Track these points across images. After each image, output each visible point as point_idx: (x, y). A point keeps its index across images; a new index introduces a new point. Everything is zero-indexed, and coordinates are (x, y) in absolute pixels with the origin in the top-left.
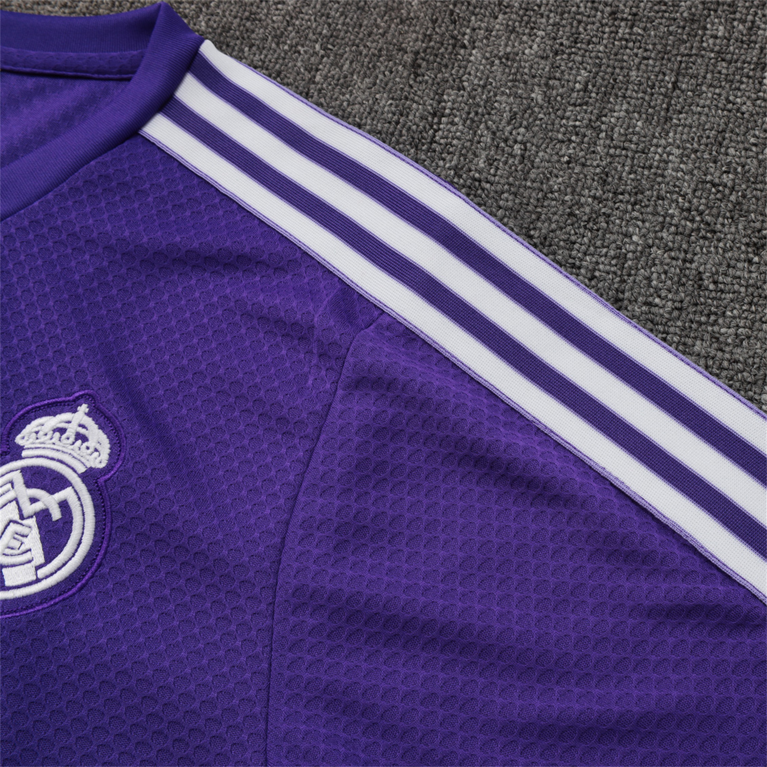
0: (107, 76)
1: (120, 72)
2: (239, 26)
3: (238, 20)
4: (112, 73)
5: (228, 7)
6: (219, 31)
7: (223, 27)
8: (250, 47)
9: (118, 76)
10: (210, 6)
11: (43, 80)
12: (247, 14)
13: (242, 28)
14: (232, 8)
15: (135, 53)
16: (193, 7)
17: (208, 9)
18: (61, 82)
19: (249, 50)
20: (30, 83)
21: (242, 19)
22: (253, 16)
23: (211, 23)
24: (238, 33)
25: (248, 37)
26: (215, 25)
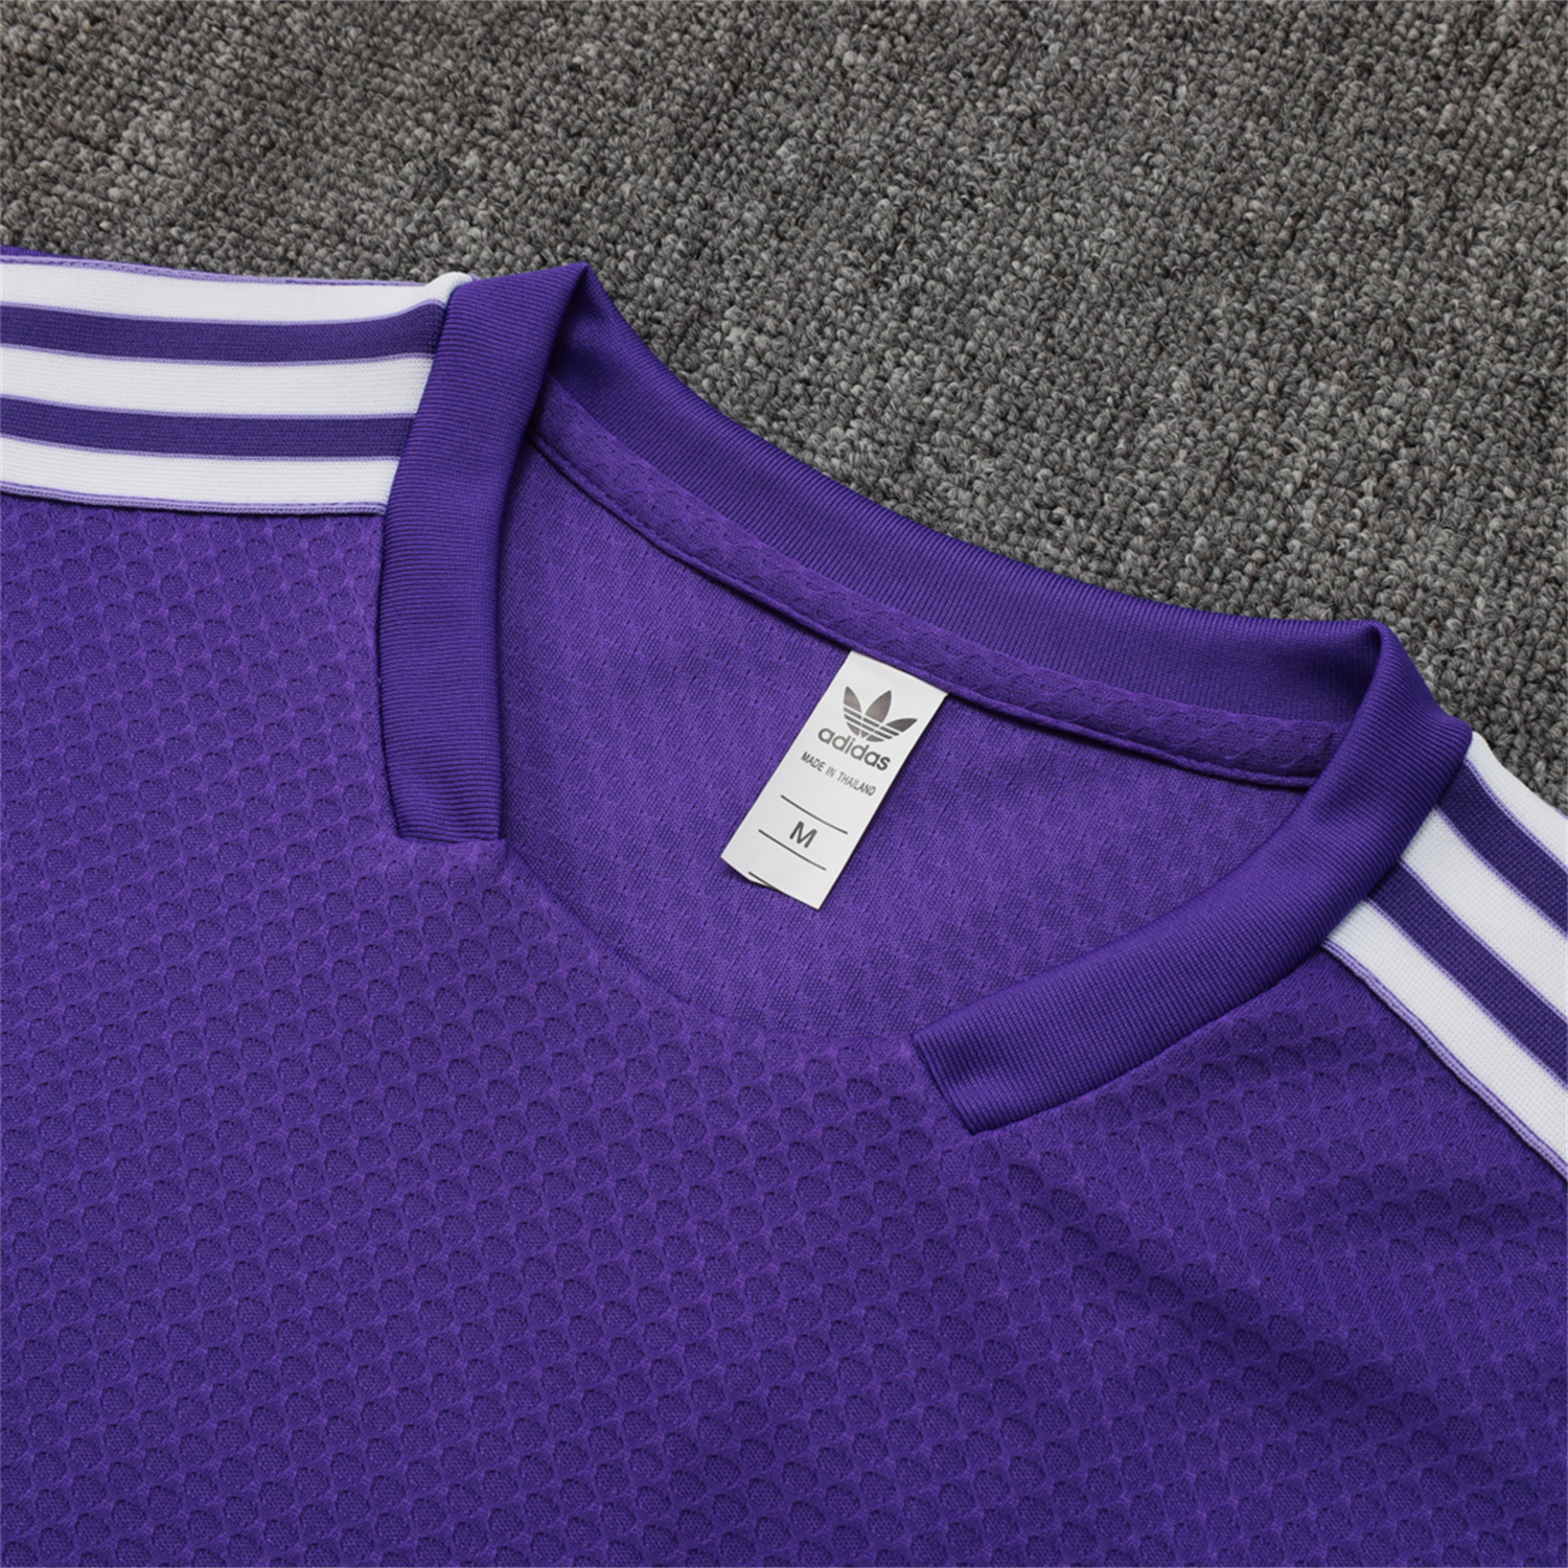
0: (1207, 766)
1: (1242, 764)
2: (1519, 697)
3: (1516, 680)
4: (1222, 763)
5: (1491, 640)
6: (1472, 700)
7: (1480, 693)
8: (1548, 761)
9: (1236, 773)
10: (1445, 629)
11: (1050, 743)
12: (1538, 669)
13: (1527, 704)
14: (1499, 642)
15: (1285, 724)
16: (1406, 621)
17: (1440, 635)
18: (1093, 755)
19: (1548, 769)
20: (1020, 742)
21: (1524, 682)
22: (1551, 678)
23: (1450, 675)
24: (1517, 717)
25: (1543, 732)
26: (1461, 683)
